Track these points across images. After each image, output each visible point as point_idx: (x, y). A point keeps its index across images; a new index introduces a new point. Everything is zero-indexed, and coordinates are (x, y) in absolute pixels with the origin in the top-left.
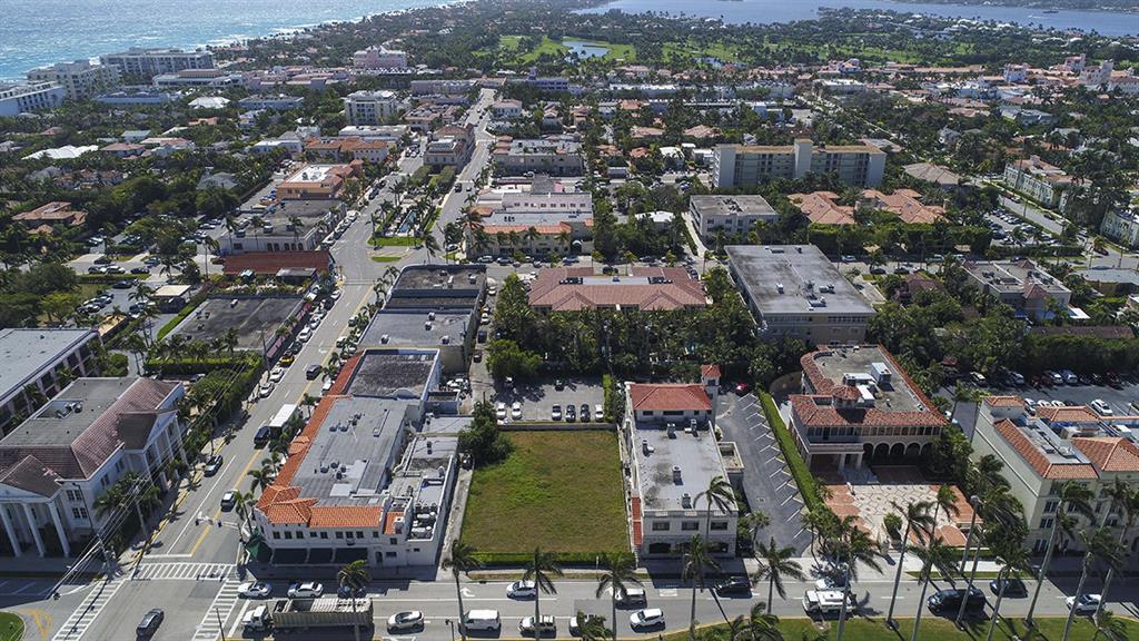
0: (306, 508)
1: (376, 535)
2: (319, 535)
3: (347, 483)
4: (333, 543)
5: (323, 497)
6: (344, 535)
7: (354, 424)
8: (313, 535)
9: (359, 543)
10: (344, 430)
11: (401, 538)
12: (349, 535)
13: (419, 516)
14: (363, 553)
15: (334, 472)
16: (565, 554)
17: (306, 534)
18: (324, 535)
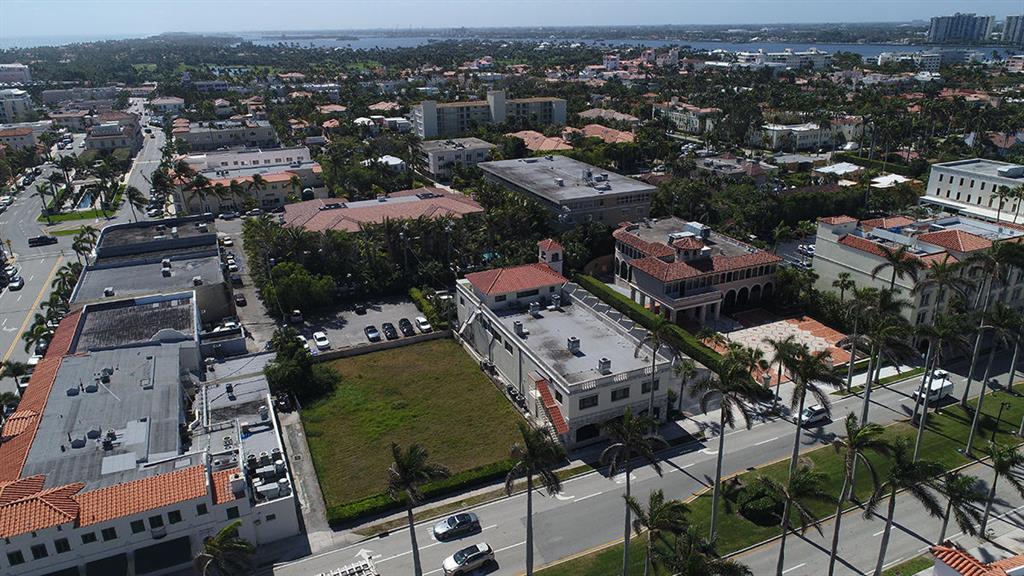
0: (66, 499)
1: (202, 509)
2: (99, 536)
3: (125, 452)
4: (129, 542)
5: (91, 477)
6: (147, 524)
7: (106, 380)
8: (89, 538)
9: (174, 531)
10: (92, 390)
11: (243, 505)
12: (156, 521)
13: (258, 471)
14: (183, 546)
15: (99, 444)
16: (478, 469)
17: (75, 541)
18: (110, 534)
